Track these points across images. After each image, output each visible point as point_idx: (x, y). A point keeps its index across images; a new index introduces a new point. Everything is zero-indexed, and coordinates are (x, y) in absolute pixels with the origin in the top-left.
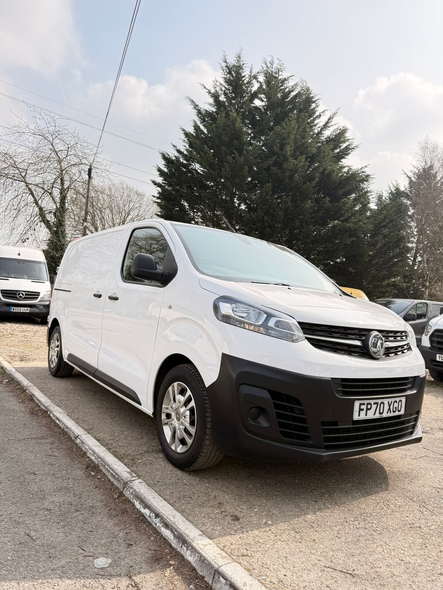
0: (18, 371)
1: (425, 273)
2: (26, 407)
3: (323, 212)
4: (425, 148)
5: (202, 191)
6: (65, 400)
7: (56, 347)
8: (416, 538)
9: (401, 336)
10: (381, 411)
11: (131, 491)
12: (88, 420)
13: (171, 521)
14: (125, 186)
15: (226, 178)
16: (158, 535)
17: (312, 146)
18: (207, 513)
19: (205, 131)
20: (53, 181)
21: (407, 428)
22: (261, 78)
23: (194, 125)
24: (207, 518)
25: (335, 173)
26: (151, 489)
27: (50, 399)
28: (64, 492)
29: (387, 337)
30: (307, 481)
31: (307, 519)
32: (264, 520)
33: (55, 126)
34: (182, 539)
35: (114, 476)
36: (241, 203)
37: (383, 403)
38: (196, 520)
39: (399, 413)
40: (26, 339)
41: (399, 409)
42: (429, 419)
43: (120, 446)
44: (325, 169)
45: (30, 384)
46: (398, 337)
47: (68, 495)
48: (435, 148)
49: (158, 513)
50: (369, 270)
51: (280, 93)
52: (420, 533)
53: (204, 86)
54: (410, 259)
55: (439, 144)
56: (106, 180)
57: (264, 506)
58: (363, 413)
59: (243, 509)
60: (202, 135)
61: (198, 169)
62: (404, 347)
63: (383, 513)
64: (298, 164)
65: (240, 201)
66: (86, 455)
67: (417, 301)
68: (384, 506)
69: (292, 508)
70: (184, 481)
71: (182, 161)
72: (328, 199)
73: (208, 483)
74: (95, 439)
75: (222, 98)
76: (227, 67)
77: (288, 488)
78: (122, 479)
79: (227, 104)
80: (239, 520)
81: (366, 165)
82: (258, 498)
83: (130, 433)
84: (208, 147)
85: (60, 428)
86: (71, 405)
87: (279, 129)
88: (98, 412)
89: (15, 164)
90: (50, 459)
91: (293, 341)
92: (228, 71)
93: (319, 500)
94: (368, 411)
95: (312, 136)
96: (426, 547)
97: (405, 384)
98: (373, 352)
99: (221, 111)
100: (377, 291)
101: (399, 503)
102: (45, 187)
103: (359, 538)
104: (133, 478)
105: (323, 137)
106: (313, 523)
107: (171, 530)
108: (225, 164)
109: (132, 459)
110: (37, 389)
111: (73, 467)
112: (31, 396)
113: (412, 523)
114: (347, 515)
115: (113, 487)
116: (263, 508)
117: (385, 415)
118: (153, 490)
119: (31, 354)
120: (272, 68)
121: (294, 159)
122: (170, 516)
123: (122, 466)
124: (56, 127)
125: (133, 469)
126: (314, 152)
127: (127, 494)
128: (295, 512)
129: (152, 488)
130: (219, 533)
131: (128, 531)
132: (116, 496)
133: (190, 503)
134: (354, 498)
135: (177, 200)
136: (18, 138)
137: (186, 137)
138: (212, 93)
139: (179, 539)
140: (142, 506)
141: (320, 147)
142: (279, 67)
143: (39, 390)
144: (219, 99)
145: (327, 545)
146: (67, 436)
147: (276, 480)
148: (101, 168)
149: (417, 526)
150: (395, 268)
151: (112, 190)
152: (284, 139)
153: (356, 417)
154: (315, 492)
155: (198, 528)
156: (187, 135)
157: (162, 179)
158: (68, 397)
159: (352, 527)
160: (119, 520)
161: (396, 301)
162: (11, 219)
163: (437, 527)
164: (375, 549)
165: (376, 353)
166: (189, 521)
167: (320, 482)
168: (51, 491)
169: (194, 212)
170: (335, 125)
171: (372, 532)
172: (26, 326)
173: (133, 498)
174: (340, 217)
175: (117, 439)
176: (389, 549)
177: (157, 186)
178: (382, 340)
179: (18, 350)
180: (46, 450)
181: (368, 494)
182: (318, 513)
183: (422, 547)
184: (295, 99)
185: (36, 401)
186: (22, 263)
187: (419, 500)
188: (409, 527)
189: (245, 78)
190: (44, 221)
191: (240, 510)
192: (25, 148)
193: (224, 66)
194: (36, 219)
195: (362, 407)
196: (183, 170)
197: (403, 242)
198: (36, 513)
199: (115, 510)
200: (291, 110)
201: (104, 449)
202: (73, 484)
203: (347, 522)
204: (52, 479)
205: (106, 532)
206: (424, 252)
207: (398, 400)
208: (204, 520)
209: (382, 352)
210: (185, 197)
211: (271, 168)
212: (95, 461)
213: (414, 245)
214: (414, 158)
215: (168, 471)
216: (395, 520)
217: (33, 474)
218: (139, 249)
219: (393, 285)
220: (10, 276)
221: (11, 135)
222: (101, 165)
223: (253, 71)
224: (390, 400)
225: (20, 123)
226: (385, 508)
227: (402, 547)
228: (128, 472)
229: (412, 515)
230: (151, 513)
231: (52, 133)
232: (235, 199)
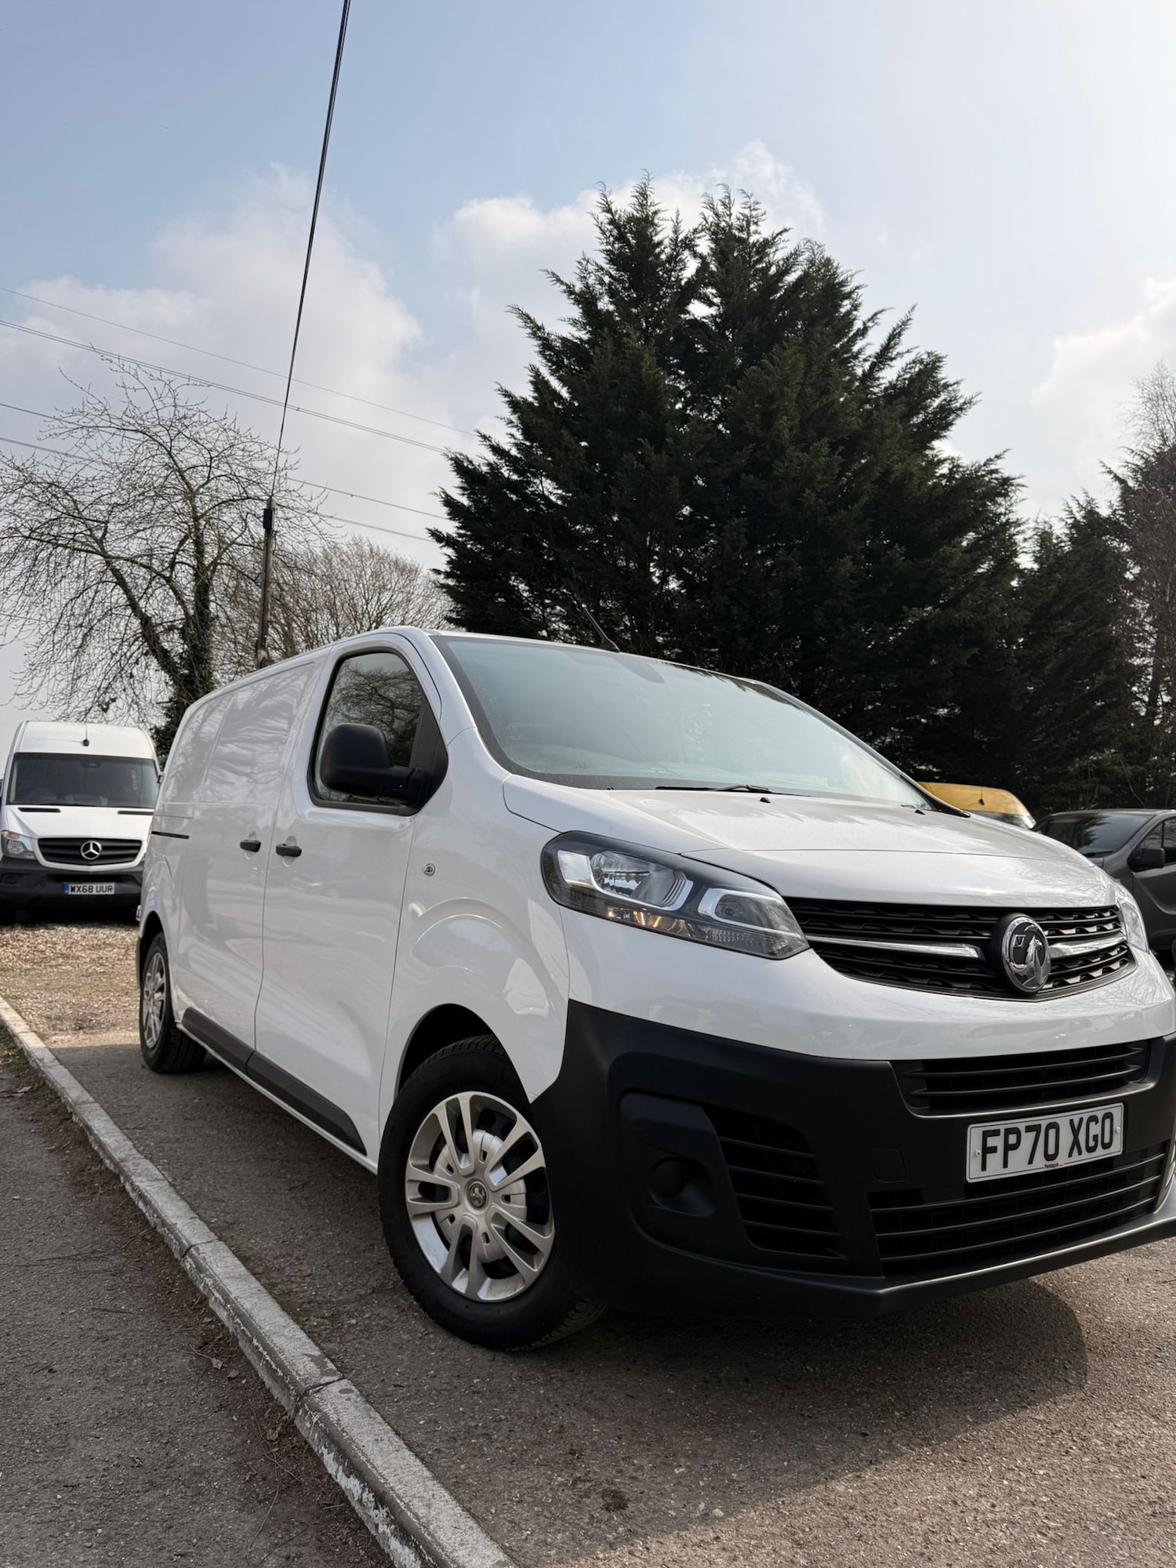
0: (59, 1061)
2: (64, 1164)
3: (890, 585)
4: (1156, 399)
5: (563, 549)
6: (174, 1140)
7: (157, 992)
9: (1101, 922)
10: (1051, 1151)
11: (315, 1420)
12: (225, 1199)
13: (418, 1519)
14: (366, 549)
15: (623, 513)
17: (848, 411)
18: (531, 1488)
19: (564, 393)
20: (175, 547)
21: (1134, 1196)
22: (704, 246)
23: (532, 379)
24: (528, 1503)
25: (916, 480)
26: (373, 1413)
27: (130, 1139)
28: (124, 1425)
29: (1056, 929)
30: (840, 1366)
31: (832, 1497)
32: (702, 1506)
33: (175, 406)
35: (272, 1372)
36: (669, 574)
37: (1054, 1126)
38: (493, 1511)
39: (1107, 1151)
40: (100, 969)
41: (1107, 1140)
43: (305, 1274)
44: (887, 472)
45: (87, 1097)
46: (1091, 924)
47: (135, 1437)
49: (381, 1490)
50: (1028, 735)
51: (755, 280)
53: (556, 276)
54: (1138, 699)
56: (312, 537)
57: (706, 1456)
58: (994, 1160)
59: (640, 1468)
60: (556, 404)
61: (551, 493)
62: (1112, 954)
63: (1067, 1467)
64: (811, 463)
65: (665, 570)
66: (207, 1306)
67: (1161, 814)
68: (1071, 1443)
69: (789, 1461)
70: (475, 1381)
71: (506, 476)
72: (899, 548)
73: (544, 1385)
74: (236, 1256)
75: (605, 304)
76: (612, 222)
77: (783, 1394)
78: (294, 1382)
79: (617, 319)
80: (624, 1507)
81: (998, 453)
82: (689, 1429)
83: (339, 1234)
84: (573, 434)
85: (146, 1222)
86: (187, 1155)
87: (755, 374)
88: (257, 1173)
89: (78, 509)
90: (105, 1321)
91: (773, 956)
92: (615, 232)
93: (874, 1429)
94: (1010, 1152)
95: (847, 387)
97: (1121, 1065)
98: (1016, 974)
99: (604, 339)
100: (1053, 791)
101: (1118, 1432)
102: (156, 564)
103: (990, 1557)
104: (324, 1378)
105: (878, 386)
106: (851, 1508)
107: (417, 1548)
108: (619, 474)
109: (333, 1315)
110: (102, 1111)
111: (165, 1345)
112: (82, 1131)
113: (1159, 1498)
114: (958, 1478)
115: (271, 1404)
116: (702, 1462)
117: (1063, 1161)
118: (377, 1415)
119: (105, 1009)
120: (730, 215)
121: (802, 451)
122: (415, 1501)
123: (300, 1339)
124: (179, 408)
125: (330, 1346)
126: (857, 427)
127: (305, 1426)
128: (799, 1472)
129: (377, 1410)
131: (293, 1551)
132: (275, 1436)
133: (484, 1455)
134: (981, 1418)
135: (499, 578)
136: (82, 441)
137: (514, 412)
138: (577, 294)
140: (341, 1467)
141: (870, 412)
142: (747, 212)
143: (105, 1114)
144: (596, 306)
146: (162, 1248)
147: (748, 1366)
148: (298, 505)
149: (1173, 1508)
150: (1099, 726)
151: (334, 564)
152: (771, 399)
153: (974, 1173)
154: (865, 1404)
155: (496, 1541)
156: (516, 405)
157: (457, 524)
158: (181, 1132)
159: (969, 1519)
160: (273, 1514)
161: (1106, 817)
162: (70, 653)
165: (1025, 978)
166: (474, 1517)
167: (880, 1368)
168: (89, 1424)
169: (545, 606)
170: (908, 351)
171: (1032, 1536)
172: (108, 933)
173: (320, 1440)
174: (937, 596)
175: (298, 1253)
177: (443, 544)
178: (1040, 937)
179: (74, 1001)
180: (98, 1294)
181: (1025, 1401)
182: (868, 1475)
184: (793, 292)
185: (93, 1145)
186: (94, 765)
188: (1150, 1512)
189: (662, 247)
190: (154, 652)
191: (631, 1471)
192: (102, 467)
193: (606, 221)
194: (134, 648)
195: (992, 1142)
196: (511, 499)
197: (1116, 655)
198: (31, 1500)
199: (264, 1479)
200: (789, 323)
201: (256, 1285)
202: (156, 1400)
203: (955, 1503)
204: (98, 1383)
205: (227, 1556)
207: (1099, 1112)
208: (520, 1511)
209: (1045, 974)
210: (519, 567)
211: (741, 478)
212: (227, 1323)
213: (1148, 661)
214: (1127, 428)
215: (432, 1350)
216: (1104, 1489)
217: (46, 1372)
218: (387, 710)
219: (1097, 773)
220: (63, 802)
221: (65, 435)
222: (298, 499)
223: (681, 229)
224: (1076, 1115)
225: (85, 402)
226: (1075, 1451)
228: (313, 1359)
229: (1157, 1472)
230: (363, 1490)
231: (169, 423)
232: (652, 564)
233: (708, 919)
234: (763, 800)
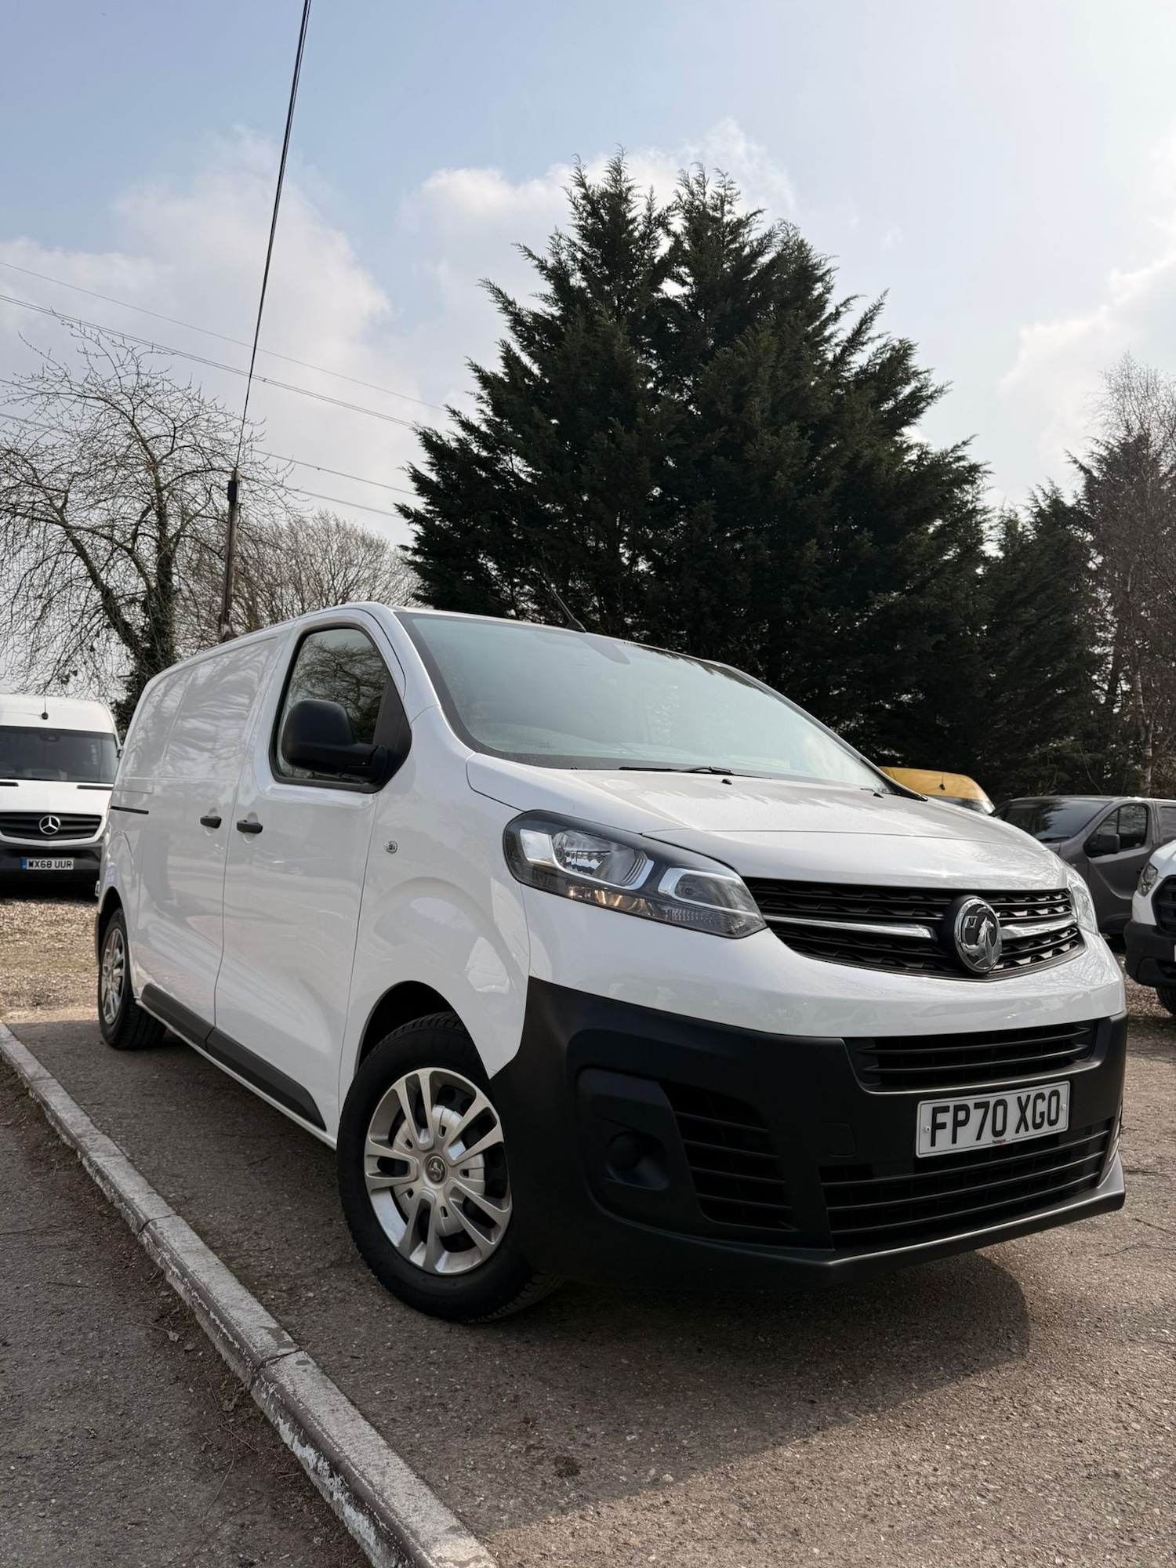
0: (16, 1036)
1: (1140, 722)
2: (20, 1139)
3: (857, 570)
4: (1123, 390)
5: (532, 527)
6: (132, 1116)
7: (116, 968)
8: (1104, 1512)
9: (1052, 905)
10: (999, 1127)
11: (271, 1391)
12: (184, 1175)
13: (373, 1486)
14: (333, 523)
15: (593, 492)
16: (333, 1530)
17: (819, 396)
18: (484, 1455)
19: (535, 369)
20: (137, 518)
21: (1078, 1171)
22: (678, 224)
23: (503, 354)
24: (482, 1470)
25: (884, 467)
26: (329, 1384)
27: (88, 1115)
28: (79, 1397)
29: (1008, 911)
30: (791, 1336)
31: (780, 1462)
32: (653, 1472)
33: (138, 374)
34: (398, 1545)
35: (228, 1344)
36: (638, 556)
37: (1002, 1103)
38: (447, 1478)
39: (1053, 1127)
40: (59, 945)
41: (1053, 1117)
42: (1154, 1131)
43: (263, 1248)
44: (857, 456)
45: (44, 1072)
46: (1042, 907)
47: (91, 1407)
48: (1150, 389)
49: (337, 1458)
50: (990, 722)
51: (729, 260)
52: (1116, 1495)
53: (529, 251)
54: (1098, 687)
55: (1161, 377)
56: (277, 510)
57: (657, 1424)
58: (944, 1136)
59: (593, 1436)
60: (526, 381)
61: (520, 470)
62: (1062, 936)
63: (1007, 1432)
64: (781, 447)
65: (634, 551)
66: (164, 1280)
67: (1117, 800)
68: (1011, 1409)
69: (738, 1428)
70: (431, 1352)
71: (476, 452)
72: (867, 534)
73: (500, 1356)
74: (194, 1230)
75: (577, 280)
76: (585, 197)
77: (734, 1363)
78: (250, 1354)
79: (590, 295)
80: (577, 1473)
81: (965, 439)
82: (642, 1398)
83: (298, 1209)
84: (545, 411)
85: (103, 1197)
86: (146, 1131)
87: (728, 356)
88: (217, 1149)
89: (37, 477)
90: (60, 1295)
91: (731, 935)
92: (588, 208)
93: (822, 1396)
94: (959, 1129)
95: (818, 371)
96: (1132, 1540)
97: (1068, 1044)
98: (968, 955)
99: (575, 316)
100: (1013, 777)
101: (1057, 1399)
102: (117, 535)
103: (930, 1518)
104: (281, 1350)
105: (849, 370)
106: (798, 1473)
107: (371, 1514)
108: (589, 453)
109: (291, 1289)
110: (59, 1087)
111: (121, 1318)
112: (39, 1106)
113: (1094, 1461)
114: (902, 1443)
115: (227, 1376)
116: (653, 1429)
117: (1010, 1137)
118: (334, 1386)
119: (63, 985)
120: (704, 194)
121: (772, 435)
122: (370, 1469)
123: (257, 1312)
124: (142, 376)
125: (287, 1319)
126: (827, 411)
127: (261, 1397)
128: (748, 1438)
129: (333, 1381)
130: (510, 1519)
131: (247, 1518)
132: (231, 1407)
133: (438, 1424)
134: (927, 1385)
135: (468, 556)
136: (42, 407)
137: (485, 387)
138: (549, 270)
139: (390, 1545)
140: (296, 1437)
141: (841, 397)
142: (721, 191)
143: (62, 1089)
144: (569, 283)
145: (833, 1547)
146: (118, 1223)
147: (701, 1337)
148: (264, 478)
149: (1107, 1470)
150: (1059, 714)
151: (300, 538)
152: (743, 381)
153: (923, 1148)
154: (814, 1373)
155: (449, 1507)
156: (486, 380)
157: (425, 500)
158: (140, 1108)
159: (912, 1482)
160: (228, 1483)
161: (1064, 803)
162: (28, 624)
163: (1168, 1472)
164: (976, 1555)
165: (977, 958)
166: (428, 1484)
167: (829, 1338)
168: (44, 1396)
169: (514, 585)
170: (879, 337)
171: (972, 1498)
172: (66, 908)
173: (276, 1411)
174: (904, 582)
175: (256, 1227)
176: (1021, 1553)
177: (411, 520)
178: (992, 918)
179: (31, 976)
180: (53, 1268)
181: (969, 1369)
182: (815, 1440)
183: (1121, 1541)
184: (766, 274)
185: (50, 1121)
186: (53, 739)
187: (1118, 1386)
188: (1085, 1475)
189: (636, 224)
190: (115, 625)
191: (583, 1439)
192: (62, 435)
193: (579, 196)
194: (95, 620)
195: (941, 1118)
196: (481, 475)
197: (1077, 643)
199: (219, 1449)
200: (761, 304)
201: (214, 1259)
202: (111, 1372)
203: (899, 1467)
204: (53, 1356)
205: (182, 1524)
206: (1136, 668)
207: (1046, 1090)
208: (474, 1478)
209: (995, 955)
210: (488, 545)
211: (711, 460)
212: (184, 1297)
213: (1108, 649)
214: (1094, 418)
215: (390, 1322)
216: (1042, 1453)
218: (352, 687)
219: (1056, 760)
220: (21, 776)
221: (24, 401)
222: (263, 472)
223: (655, 206)
224: (1023, 1094)
225: (46, 368)
226: (1015, 1416)
227: (1059, 1546)
228: (270, 1331)
229: (1094, 1436)
230: (319, 1459)
231: (132, 391)
232: (621, 545)
233: (668, 899)
234: (725, 782)
